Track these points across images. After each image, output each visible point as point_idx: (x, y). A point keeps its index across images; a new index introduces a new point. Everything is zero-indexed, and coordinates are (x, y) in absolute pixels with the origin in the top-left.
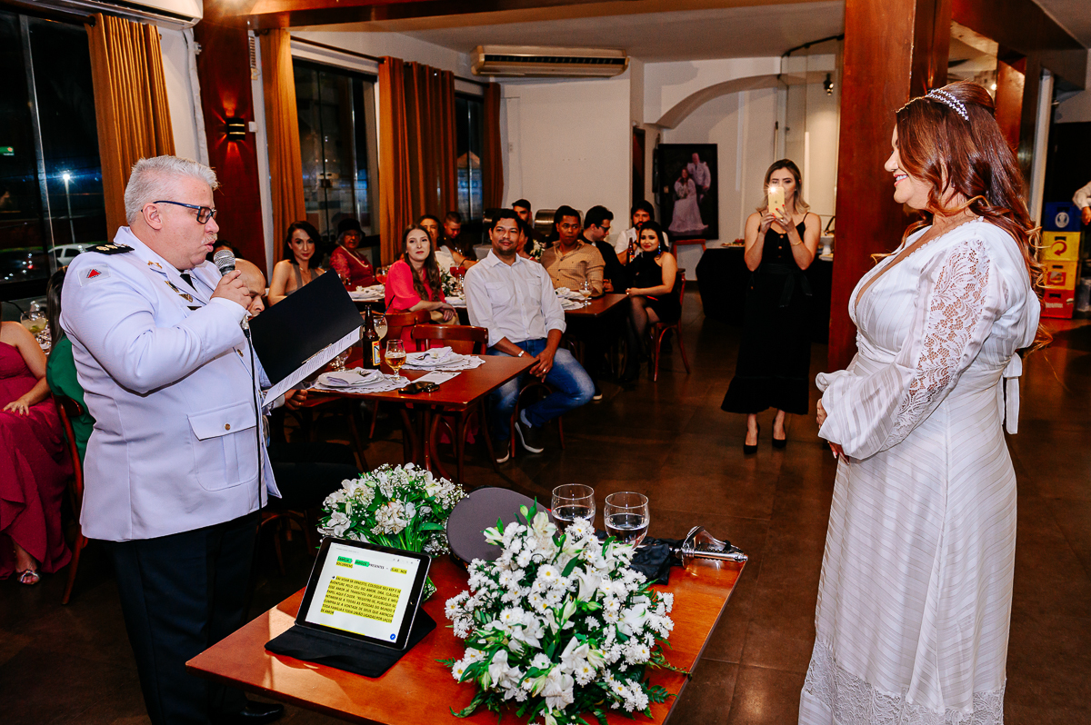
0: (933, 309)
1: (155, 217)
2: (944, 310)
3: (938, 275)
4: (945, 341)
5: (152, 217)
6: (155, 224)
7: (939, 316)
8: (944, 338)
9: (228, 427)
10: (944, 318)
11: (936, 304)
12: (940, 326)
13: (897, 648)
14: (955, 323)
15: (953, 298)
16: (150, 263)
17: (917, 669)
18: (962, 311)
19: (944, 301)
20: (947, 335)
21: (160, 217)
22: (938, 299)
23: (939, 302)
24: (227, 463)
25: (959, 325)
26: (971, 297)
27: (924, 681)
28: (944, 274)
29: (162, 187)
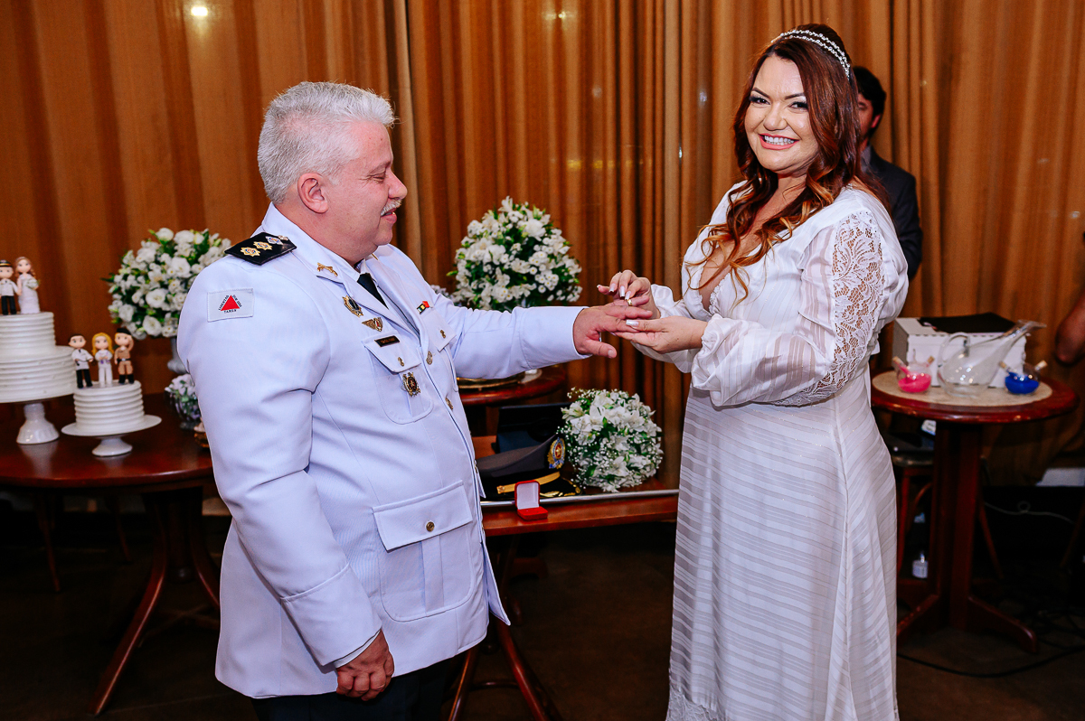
0: (837, 294)
1: (316, 192)
2: (849, 294)
3: (832, 256)
4: (854, 329)
5: (311, 193)
6: (318, 205)
7: (844, 302)
8: (853, 326)
9: (430, 527)
10: (851, 304)
11: (839, 289)
12: (847, 313)
13: (807, 680)
14: (861, 308)
15: (857, 280)
16: (320, 268)
17: (831, 698)
18: (867, 294)
19: (848, 285)
20: (855, 323)
21: (323, 191)
22: (839, 282)
23: (842, 286)
24: (427, 580)
25: (865, 310)
26: (875, 277)
27: (838, 709)
28: (838, 254)
29: (322, 147)
